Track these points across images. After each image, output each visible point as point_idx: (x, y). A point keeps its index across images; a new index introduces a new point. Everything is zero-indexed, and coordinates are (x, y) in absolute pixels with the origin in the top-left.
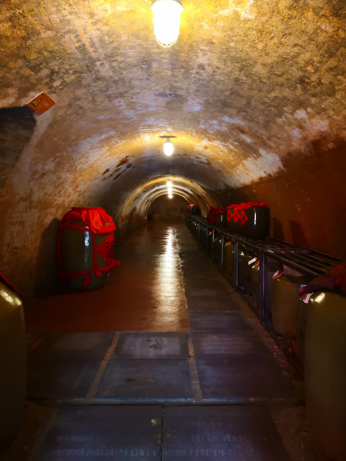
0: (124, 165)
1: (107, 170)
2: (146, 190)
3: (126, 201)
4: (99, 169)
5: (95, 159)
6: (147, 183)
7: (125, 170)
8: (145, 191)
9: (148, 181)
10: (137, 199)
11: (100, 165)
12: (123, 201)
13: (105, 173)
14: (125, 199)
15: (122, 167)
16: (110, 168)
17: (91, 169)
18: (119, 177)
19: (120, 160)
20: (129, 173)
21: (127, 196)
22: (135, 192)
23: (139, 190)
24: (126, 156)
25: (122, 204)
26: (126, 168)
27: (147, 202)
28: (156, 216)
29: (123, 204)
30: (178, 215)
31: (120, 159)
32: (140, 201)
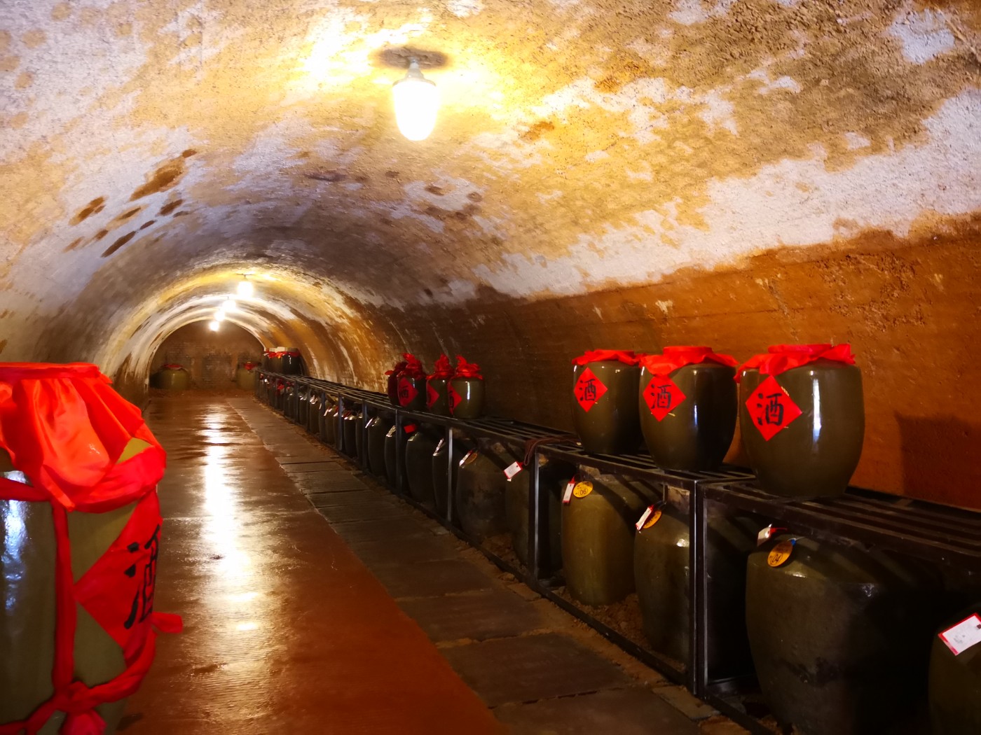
0: (159, 194)
1: (97, 205)
2: (166, 307)
3: (112, 337)
4: (69, 183)
5: (67, 111)
6: (179, 285)
7: (151, 223)
8: (161, 311)
9: (185, 279)
10: (139, 331)
11: (77, 166)
12: (107, 335)
13: (85, 214)
14: (113, 331)
15: (147, 206)
16: (108, 198)
17: (31, 173)
18: (122, 248)
19: (157, 164)
20: (156, 235)
21: (120, 320)
22: (143, 310)
23: (152, 304)
24: (187, 148)
25: (102, 344)
26: (156, 216)
27: (155, 340)
28: (175, 376)
29: (104, 346)
30: (233, 373)
31: (159, 159)
32: (143, 338)
